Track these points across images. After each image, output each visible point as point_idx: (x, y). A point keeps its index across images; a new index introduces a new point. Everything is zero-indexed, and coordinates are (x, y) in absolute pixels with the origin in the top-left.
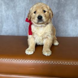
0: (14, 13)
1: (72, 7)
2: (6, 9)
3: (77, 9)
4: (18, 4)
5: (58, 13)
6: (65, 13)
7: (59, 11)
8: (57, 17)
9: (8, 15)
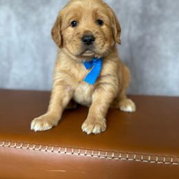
6: (161, 38)
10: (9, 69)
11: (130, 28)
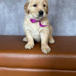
0: (16, 15)
1: (70, 9)
2: (9, 11)
3: (74, 10)
4: (20, 6)
5: (56, 14)
6: (63, 14)
7: (57, 13)
8: (56, 18)
9: (11, 17)
10: (5, 27)
11: (52, 11)
